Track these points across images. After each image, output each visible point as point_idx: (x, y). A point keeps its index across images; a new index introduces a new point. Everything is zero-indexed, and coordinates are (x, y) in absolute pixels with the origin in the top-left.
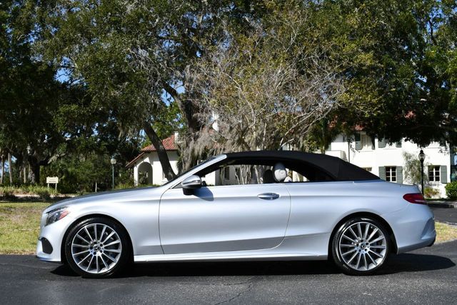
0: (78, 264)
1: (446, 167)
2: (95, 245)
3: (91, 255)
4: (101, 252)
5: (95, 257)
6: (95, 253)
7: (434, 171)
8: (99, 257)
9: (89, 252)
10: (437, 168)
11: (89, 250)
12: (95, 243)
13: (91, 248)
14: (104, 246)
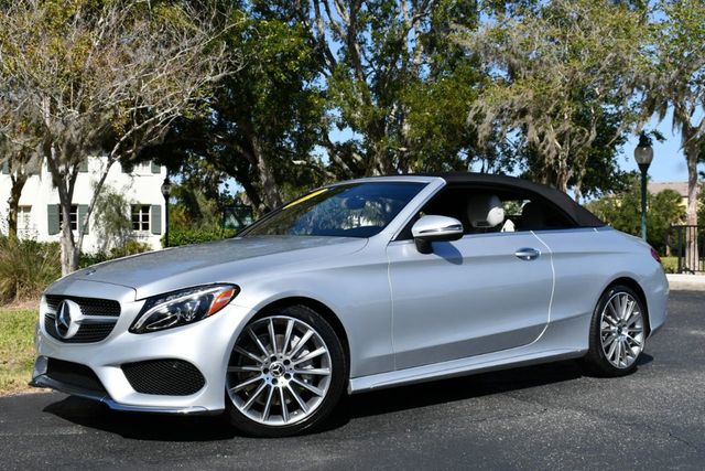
0: (241, 409)
1: (160, 206)
2: (275, 364)
3: (268, 387)
4: (287, 376)
5: (277, 390)
6: (275, 381)
7: (141, 214)
8: (285, 389)
9: (262, 381)
10: (145, 208)
11: (263, 376)
12: (274, 359)
13: (266, 371)
14: (293, 364)
